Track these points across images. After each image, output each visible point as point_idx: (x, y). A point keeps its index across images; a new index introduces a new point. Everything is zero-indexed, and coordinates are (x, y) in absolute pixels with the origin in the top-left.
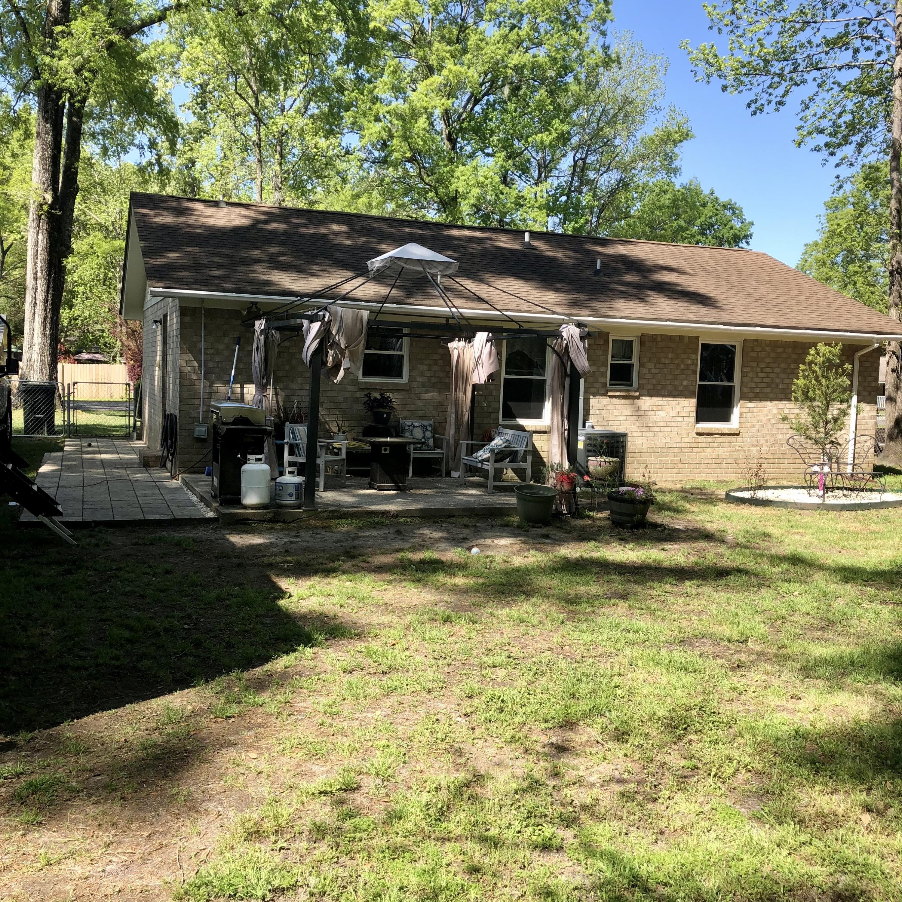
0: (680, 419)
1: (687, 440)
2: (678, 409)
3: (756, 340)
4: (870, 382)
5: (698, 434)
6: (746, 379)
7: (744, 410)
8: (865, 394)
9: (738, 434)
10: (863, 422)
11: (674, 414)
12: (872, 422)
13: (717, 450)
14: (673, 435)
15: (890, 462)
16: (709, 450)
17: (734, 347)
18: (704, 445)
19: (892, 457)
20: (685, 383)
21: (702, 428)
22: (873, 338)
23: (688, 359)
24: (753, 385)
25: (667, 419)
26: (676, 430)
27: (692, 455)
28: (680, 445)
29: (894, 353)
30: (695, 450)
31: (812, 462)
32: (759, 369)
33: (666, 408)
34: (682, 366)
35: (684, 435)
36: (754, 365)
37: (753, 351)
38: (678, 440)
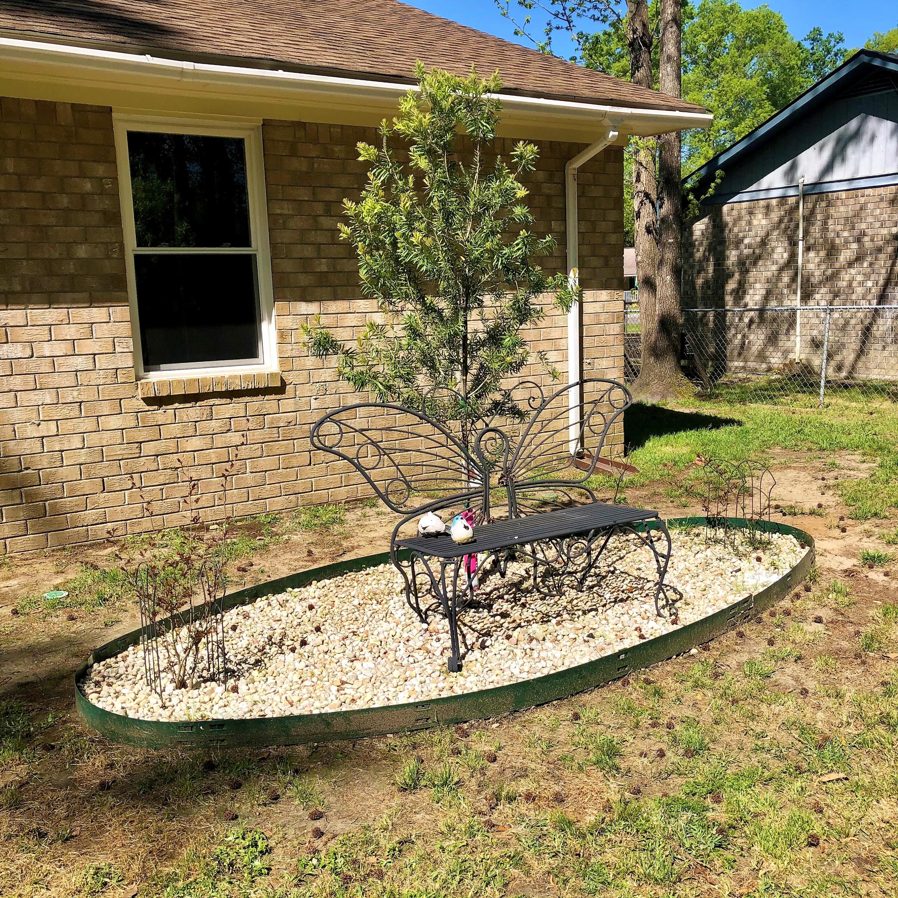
0: (80, 362)
1: (115, 422)
2: (70, 332)
3: (301, 125)
4: (604, 234)
5: (149, 401)
6: (286, 236)
7: (289, 322)
8: (595, 262)
9: (281, 390)
10: (597, 330)
11: (60, 349)
12: (616, 329)
13: (219, 441)
14: (65, 411)
15: (653, 395)
16: (195, 443)
17: (239, 143)
18: (175, 430)
19: (655, 386)
20: (82, 252)
21: (162, 384)
22: (604, 114)
23: (83, 175)
24: (309, 252)
25: (32, 365)
26: (72, 395)
27: (143, 464)
28: (93, 439)
29: (647, 195)
30: (148, 448)
31: (416, 502)
32: (319, 208)
33: (25, 334)
34: (64, 201)
35: (105, 408)
36: (304, 194)
37: (293, 153)
38: (88, 425)
